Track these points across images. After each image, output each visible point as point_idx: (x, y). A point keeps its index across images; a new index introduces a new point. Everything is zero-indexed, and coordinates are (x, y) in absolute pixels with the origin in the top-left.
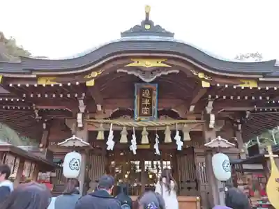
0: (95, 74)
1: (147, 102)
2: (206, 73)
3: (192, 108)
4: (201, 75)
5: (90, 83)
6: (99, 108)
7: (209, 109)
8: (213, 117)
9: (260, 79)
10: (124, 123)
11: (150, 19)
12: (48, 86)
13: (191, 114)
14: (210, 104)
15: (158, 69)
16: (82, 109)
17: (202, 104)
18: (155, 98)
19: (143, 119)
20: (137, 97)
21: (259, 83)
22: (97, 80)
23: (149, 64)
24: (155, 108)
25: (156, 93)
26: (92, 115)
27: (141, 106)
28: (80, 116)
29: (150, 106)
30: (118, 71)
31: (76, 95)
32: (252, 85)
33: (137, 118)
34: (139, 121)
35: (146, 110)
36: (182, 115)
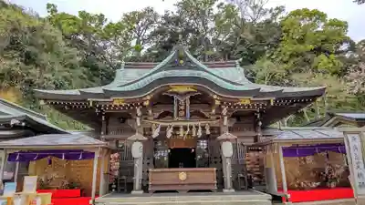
0: (149, 98)
1: (182, 108)
2: (218, 96)
3: (214, 111)
4: (215, 97)
5: (146, 103)
6: (150, 112)
7: (225, 111)
8: (226, 118)
9: (252, 99)
12: (121, 106)
13: (213, 115)
14: (225, 109)
15: (189, 93)
16: (139, 113)
17: (220, 108)
18: (188, 105)
19: (180, 119)
20: (176, 105)
21: (251, 101)
22: (151, 101)
23: (182, 90)
24: (188, 112)
25: (188, 102)
26: (144, 117)
27: (178, 111)
28: (138, 120)
29: (185, 110)
30: (163, 94)
31: (136, 108)
32: (247, 102)
33: (176, 118)
34: (178, 121)
35: (182, 113)
36: (207, 115)
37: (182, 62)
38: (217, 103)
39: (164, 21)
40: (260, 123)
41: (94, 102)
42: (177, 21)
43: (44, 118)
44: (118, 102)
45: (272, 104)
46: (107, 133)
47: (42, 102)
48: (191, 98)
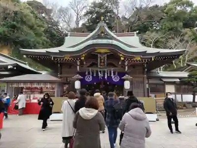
0: (84, 55)
1: (103, 61)
2: (123, 55)
3: (120, 63)
4: (121, 55)
6: (85, 63)
7: (126, 63)
8: (127, 67)
9: (142, 57)
10: (95, 69)
12: (69, 60)
13: (120, 65)
17: (123, 61)
18: (106, 59)
19: (101, 67)
20: (99, 59)
22: (85, 57)
23: (103, 51)
24: (106, 63)
26: (82, 65)
27: (101, 62)
28: (78, 67)
29: (104, 62)
30: (92, 53)
31: (77, 61)
33: (99, 66)
34: (100, 68)
35: (102, 64)
36: (116, 65)
37: (103, 35)
38: (122, 59)
39: (93, 6)
40: (146, 70)
41: (54, 57)
42: (101, 5)
43: (25, 64)
44: (67, 57)
45: (153, 60)
46: (61, 74)
47: (25, 56)
48: (108, 56)
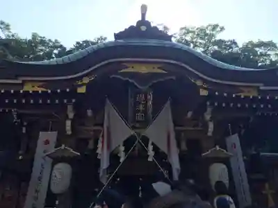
0: (86, 80)
1: (141, 107)
2: (205, 81)
3: (190, 114)
4: (199, 83)
5: (82, 90)
6: (89, 112)
7: (208, 115)
8: (212, 123)
9: (261, 88)
11: (146, 19)
12: (36, 93)
14: (209, 110)
18: (150, 103)
20: (131, 101)
22: (88, 86)
28: (68, 123)
30: (111, 77)
31: (65, 101)
38: (203, 93)
